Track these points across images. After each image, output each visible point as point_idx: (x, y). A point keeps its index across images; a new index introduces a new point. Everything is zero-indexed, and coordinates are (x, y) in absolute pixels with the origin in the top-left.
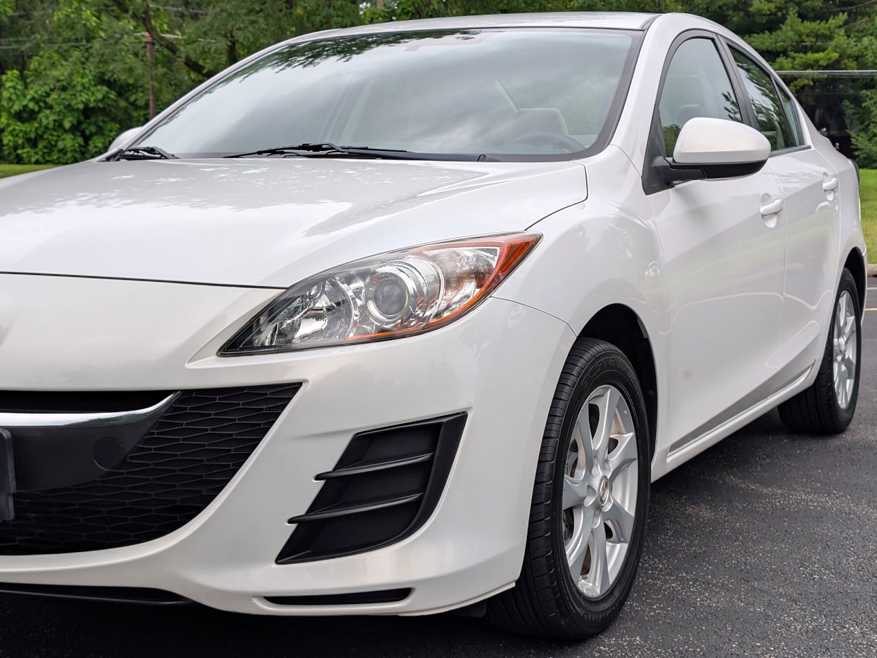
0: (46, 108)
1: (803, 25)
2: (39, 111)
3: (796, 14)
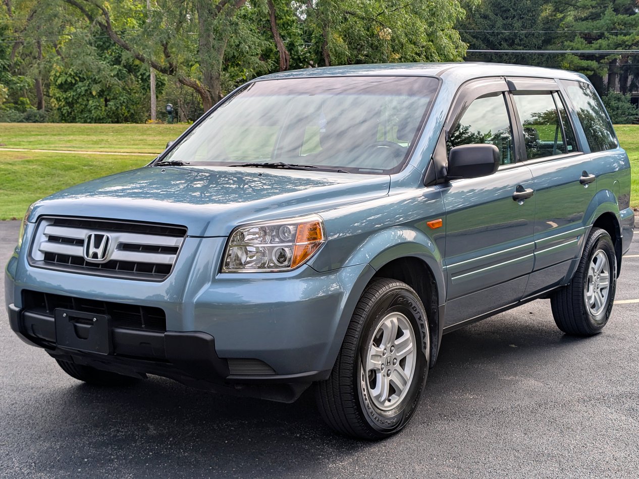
0: (80, 81)
1: (617, 16)
2: (75, 84)
3: (613, 9)
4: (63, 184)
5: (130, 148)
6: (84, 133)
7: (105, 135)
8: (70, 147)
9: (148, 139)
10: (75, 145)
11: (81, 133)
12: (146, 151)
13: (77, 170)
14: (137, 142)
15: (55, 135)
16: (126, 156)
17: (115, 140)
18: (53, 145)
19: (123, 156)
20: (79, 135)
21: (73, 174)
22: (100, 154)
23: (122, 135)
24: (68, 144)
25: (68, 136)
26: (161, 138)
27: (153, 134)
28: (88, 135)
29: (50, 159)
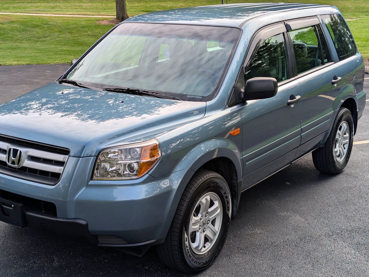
4: (32, 36)
5: (73, 11)
6: (46, 2)
7: (58, 2)
8: (37, 11)
9: (83, 5)
10: (40, 9)
11: (44, 1)
12: (82, 13)
13: (40, 28)
14: (77, 7)
15: (29, 3)
16: (70, 17)
17: (64, 6)
18: (28, 10)
19: (68, 17)
20: (43, 3)
21: (37, 30)
22: (54, 17)
23: (68, 3)
24: (37, 9)
25: (37, 4)
26: (91, 4)
27: (86, 2)
28: (48, 3)
29: (25, 20)
